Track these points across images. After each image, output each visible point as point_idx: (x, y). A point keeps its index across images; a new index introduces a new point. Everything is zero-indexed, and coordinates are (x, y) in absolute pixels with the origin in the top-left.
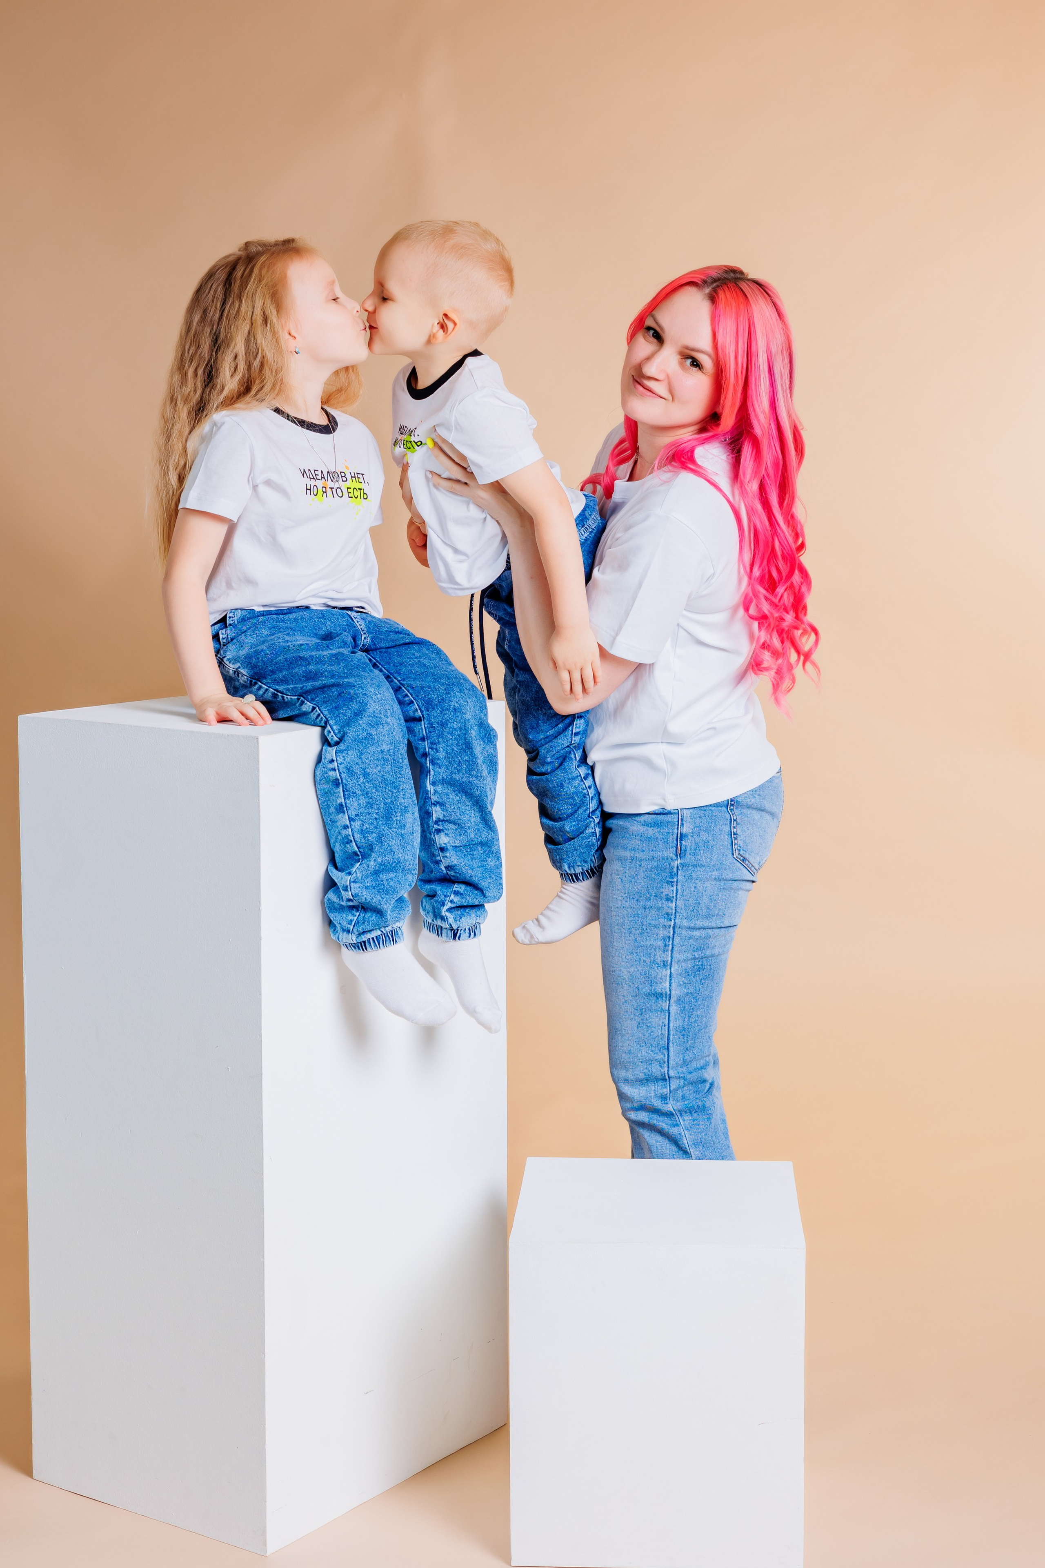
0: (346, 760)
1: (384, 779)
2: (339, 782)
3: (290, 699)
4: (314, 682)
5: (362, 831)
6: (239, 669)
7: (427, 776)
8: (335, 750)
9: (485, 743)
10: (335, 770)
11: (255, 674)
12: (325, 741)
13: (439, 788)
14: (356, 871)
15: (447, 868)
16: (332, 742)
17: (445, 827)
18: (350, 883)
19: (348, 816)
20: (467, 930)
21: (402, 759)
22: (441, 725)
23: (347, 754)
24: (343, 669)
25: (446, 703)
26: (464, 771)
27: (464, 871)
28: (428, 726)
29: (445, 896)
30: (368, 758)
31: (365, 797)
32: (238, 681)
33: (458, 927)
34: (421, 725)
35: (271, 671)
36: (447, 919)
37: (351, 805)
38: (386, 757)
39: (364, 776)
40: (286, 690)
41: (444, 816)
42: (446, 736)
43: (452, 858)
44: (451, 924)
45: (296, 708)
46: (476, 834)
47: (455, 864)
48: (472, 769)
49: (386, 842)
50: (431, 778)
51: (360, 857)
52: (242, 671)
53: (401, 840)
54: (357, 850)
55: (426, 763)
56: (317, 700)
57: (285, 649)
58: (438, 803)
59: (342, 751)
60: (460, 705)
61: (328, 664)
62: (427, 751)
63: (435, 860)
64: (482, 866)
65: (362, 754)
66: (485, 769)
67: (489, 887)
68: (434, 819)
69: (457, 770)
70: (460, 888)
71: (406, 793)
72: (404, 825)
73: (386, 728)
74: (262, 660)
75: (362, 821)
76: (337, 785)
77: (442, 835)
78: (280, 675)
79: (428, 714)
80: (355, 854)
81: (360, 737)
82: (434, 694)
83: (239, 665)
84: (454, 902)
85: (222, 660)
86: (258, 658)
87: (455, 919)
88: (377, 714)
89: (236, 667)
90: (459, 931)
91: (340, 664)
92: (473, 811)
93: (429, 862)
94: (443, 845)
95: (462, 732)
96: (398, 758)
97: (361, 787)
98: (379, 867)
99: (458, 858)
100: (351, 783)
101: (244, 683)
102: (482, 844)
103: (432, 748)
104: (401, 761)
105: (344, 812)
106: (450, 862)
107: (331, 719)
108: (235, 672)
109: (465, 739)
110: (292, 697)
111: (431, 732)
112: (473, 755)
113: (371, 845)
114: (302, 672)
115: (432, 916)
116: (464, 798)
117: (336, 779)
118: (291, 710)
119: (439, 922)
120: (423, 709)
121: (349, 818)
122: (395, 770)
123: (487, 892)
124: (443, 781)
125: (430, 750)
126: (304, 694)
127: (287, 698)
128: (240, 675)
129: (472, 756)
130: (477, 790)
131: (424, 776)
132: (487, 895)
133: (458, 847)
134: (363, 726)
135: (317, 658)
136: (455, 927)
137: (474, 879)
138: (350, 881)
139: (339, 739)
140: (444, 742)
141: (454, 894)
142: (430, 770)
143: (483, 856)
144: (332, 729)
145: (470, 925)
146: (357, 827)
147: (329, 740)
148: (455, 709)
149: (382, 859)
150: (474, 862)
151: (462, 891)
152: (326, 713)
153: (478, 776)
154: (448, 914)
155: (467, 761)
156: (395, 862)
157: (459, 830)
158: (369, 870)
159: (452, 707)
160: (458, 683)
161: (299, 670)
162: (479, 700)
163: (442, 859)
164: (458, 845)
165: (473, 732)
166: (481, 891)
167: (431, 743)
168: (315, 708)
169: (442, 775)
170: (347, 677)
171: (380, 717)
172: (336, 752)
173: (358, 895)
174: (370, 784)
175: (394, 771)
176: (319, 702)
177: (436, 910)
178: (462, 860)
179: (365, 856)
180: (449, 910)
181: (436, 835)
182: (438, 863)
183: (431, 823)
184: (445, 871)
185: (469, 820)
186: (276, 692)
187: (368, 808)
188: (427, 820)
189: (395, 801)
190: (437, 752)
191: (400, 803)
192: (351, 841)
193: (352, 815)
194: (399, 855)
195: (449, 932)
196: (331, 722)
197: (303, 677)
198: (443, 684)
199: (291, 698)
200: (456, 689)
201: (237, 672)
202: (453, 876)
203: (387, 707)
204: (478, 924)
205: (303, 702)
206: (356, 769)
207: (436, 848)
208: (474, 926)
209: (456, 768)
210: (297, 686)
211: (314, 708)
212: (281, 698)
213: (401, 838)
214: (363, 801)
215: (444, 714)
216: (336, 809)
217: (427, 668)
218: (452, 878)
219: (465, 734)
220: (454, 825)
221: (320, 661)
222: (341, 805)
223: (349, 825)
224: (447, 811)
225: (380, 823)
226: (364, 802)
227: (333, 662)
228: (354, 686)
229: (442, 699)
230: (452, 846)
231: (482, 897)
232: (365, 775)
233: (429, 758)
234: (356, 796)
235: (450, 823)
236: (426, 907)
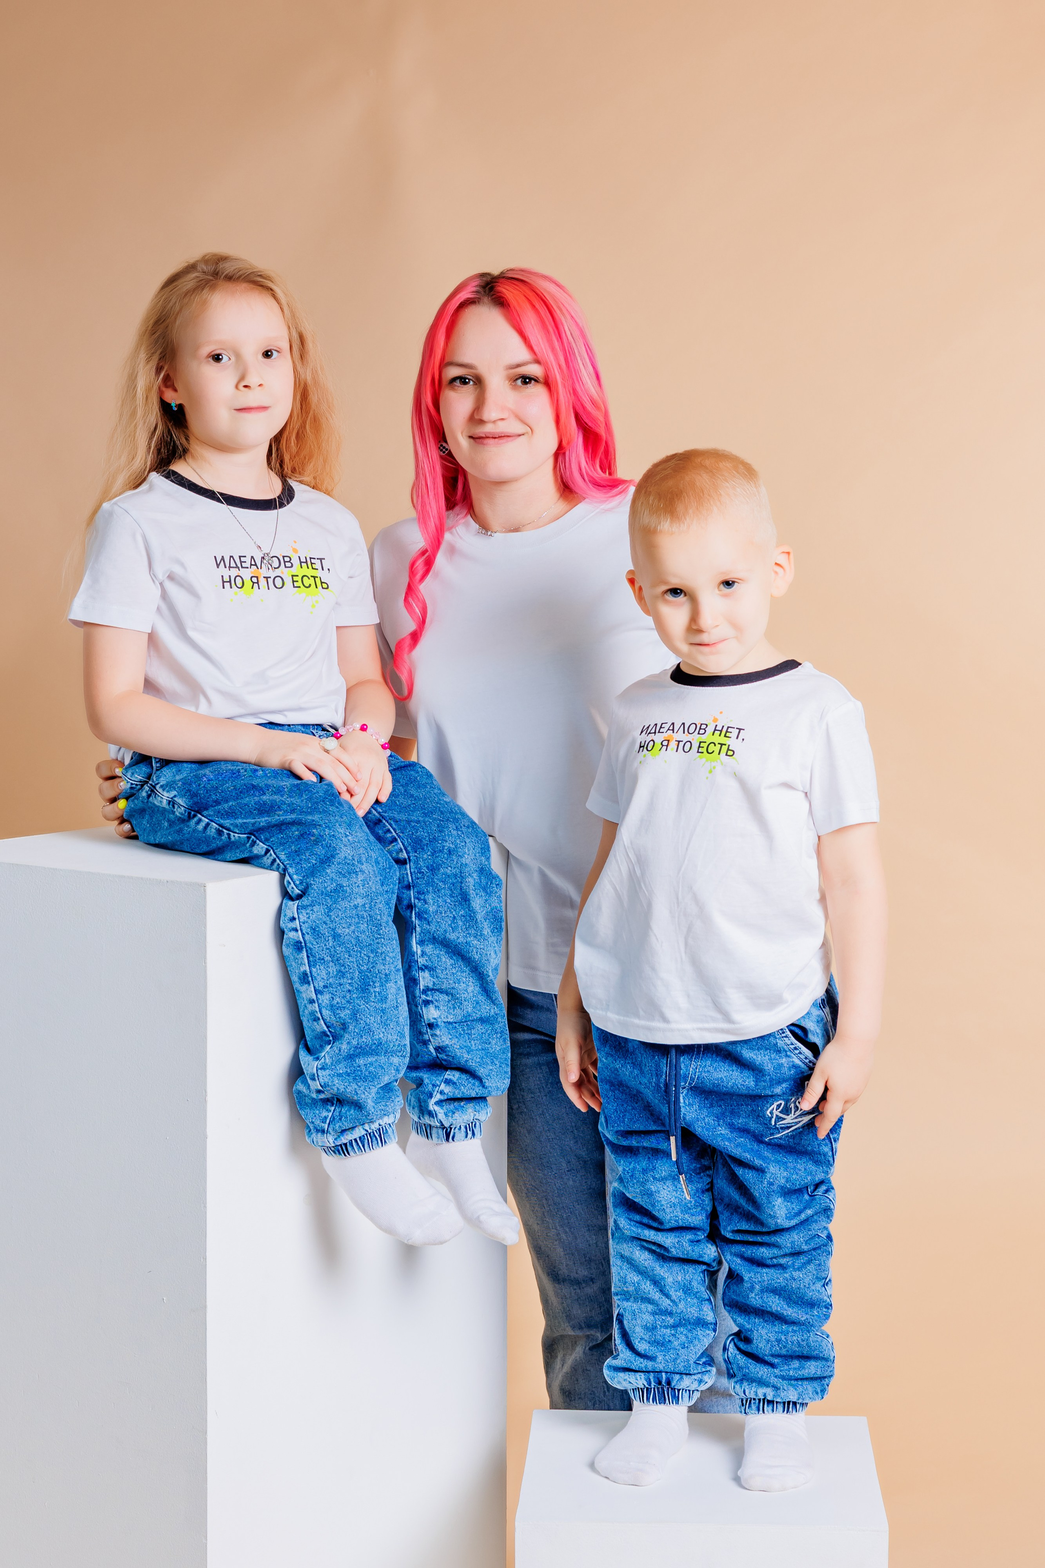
0: (311, 918)
1: (359, 940)
2: (301, 946)
3: (237, 838)
4: (269, 816)
5: (332, 1006)
6: (175, 799)
7: (412, 934)
8: (296, 905)
9: (488, 894)
10: (296, 930)
11: (195, 804)
12: (286, 894)
13: (429, 949)
14: (324, 1056)
15: (437, 1049)
16: (293, 896)
17: (436, 997)
18: (317, 1071)
19: (314, 987)
20: (463, 1128)
21: (380, 915)
22: (431, 870)
23: (312, 910)
24: (306, 802)
25: (439, 843)
26: (460, 929)
27: (458, 1054)
28: (414, 872)
29: (433, 1085)
30: (338, 915)
31: (335, 965)
32: (174, 813)
33: (451, 1125)
34: (406, 869)
35: (215, 802)
36: (436, 1114)
37: (318, 975)
38: (361, 913)
39: (334, 938)
40: (234, 827)
41: (434, 984)
42: (437, 884)
43: (443, 1037)
44: (442, 1120)
45: (247, 849)
46: (474, 1008)
47: (447, 1045)
48: (469, 926)
49: (361, 1019)
50: (417, 936)
51: (331, 1038)
52: (179, 801)
53: (381, 1016)
54: (327, 1029)
55: (411, 917)
56: (272, 841)
57: (234, 774)
58: (426, 967)
59: (305, 907)
60: (456, 846)
61: (287, 795)
62: (413, 902)
63: (422, 1040)
64: (483, 1049)
65: (330, 910)
66: (486, 927)
67: (489, 1075)
68: (422, 988)
69: (452, 928)
70: (454, 1076)
71: (387, 957)
72: (386, 998)
73: (361, 877)
74: (204, 787)
75: (332, 994)
76: (298, 949)
77: (431, 1008)
78: (226, 806)
79: (415, 856)
80: (324, 1033)
81: (328, 889)
82: (423, 832)
83: (175, 793)
84: (445, 1093)
85: (154, 787)
86: (199, 785)
87: (446, 1115)
88: (350, 860)
89: (172, 796)
90: (453, 1129)
91: (302, 796)
92: (471, 979)
93: (415, 1042)
94: (433, 1021)
95: (458, 880)
96: (376, 914)
97: (330, 951)
98: (354, 1051)
99: (450, 1037)
100: (316, 948)
101: (180, 816)
102: (482, 1020)
103: (419, 899)
104: (379, 917)
105: (308, 983)
106: (440, 1041)
107: (291, 867)
108: (170, 802)
109: (461, 889)
110: (240, 835)
111: (418, 879)
112: (471, 909)
113: (344, 1024)
114: (255, 804)
115: (418, 1111)
116: (460, 963)
117: (297, 942)
118: (241, 852)
119: (427, 1120)
120: (409, 849)
121: (315, 991)
122: (371, 929)
123: (486, 1081)
124: (434, 940)
125: (417, 901)
126: (255, 832)
127: (234, 836)
128: (176, 806)
129: (469, 910)
130: (477, 952)
131: (409, 934)
132: (487, 1084)
133: (449, 1023)
134: (331, 876)
135: (275, 788)
136: (447, 1125)
137: (471, 1064)
138: (317, 1067)
139: (302, 891)
140: (435, 891)
141: (445, 1083)
142: (415, 926)
143: (485, 1037)
144: (292, 879)
145: (466, 1121)
146: (325, 1001)
147: (290, 892)
148: (450, 851)
149: (358, 1041)
150: (473, 1044)
151: (455, 1080)
152: (283, 857)
153: (477, 935)
154: (437, 1108)
155: (464, 916)
156: (375, 1044)
157: (453, 1002)
158: (340, 1055)
159: (446, 848)
160: (454, 819)
161: (251, 800)
162: (480, 840)
163: (432, 1040)
164: (451, 1021)
165: (470, 880)
166: (480, 1080)
167: (419, 893)
168: (269, 851)
169: (433, 934)
170: (310, 813)
171: (353, 864)
172: (297, 909)
173: (328, 1085)
174: (342, 948)
175: (370, 931)
176: (274, 844)
177: (423, 1104)
178: (457, 1040)
179: (336, 1038)
180: (438, 1104)
181: (423, 1008)
182: (425, 1043)
183: (417, 993)
184: (434, 1054)
185: (466, 990)
186: (221, 829)
187: (340, 978)
188: (412, 989)
189: (372, 968)
190: (426, 903)
191: (378, 971)
192: (319, 1019)
193: (319, 987)
194: (380, 1035)
195: (440, 1131)
196: (290, 870)
197: (255, 810)
198: (435, 819)
199: (239, 837)
200: (452, 826)
201: (172, 802)
202: (445, 1060)
203: (362, 851)
204: (477, 1121)
205: (254, 843)
206: (323, 929)
207: (424, 1024)
208: (472, 1123)
209: (450, 925)
210: (248, 821)
211: (267, 851)
212: (226, 836)
213: (382, 1014)
214: (333, 969)
215: (436, 857)
216: (300, 979)
217: (415, 799)
218: (444, 1062)
219: (461, 883)
220: (447, 995)
221: (279, 791)
222: (305, 974)
223: (315, 999)
224: (437, 977)
225: (355, 996)
226: (335, 971)
227: (294, 793)
228: (320, 825)
229: (434, 838)
230: (444, 1022)
231: (481, 1088)
232: (336, 936)
233: (415, 910)
234: (324, 962)
235: (441, 993)
236: (410, 1100)
